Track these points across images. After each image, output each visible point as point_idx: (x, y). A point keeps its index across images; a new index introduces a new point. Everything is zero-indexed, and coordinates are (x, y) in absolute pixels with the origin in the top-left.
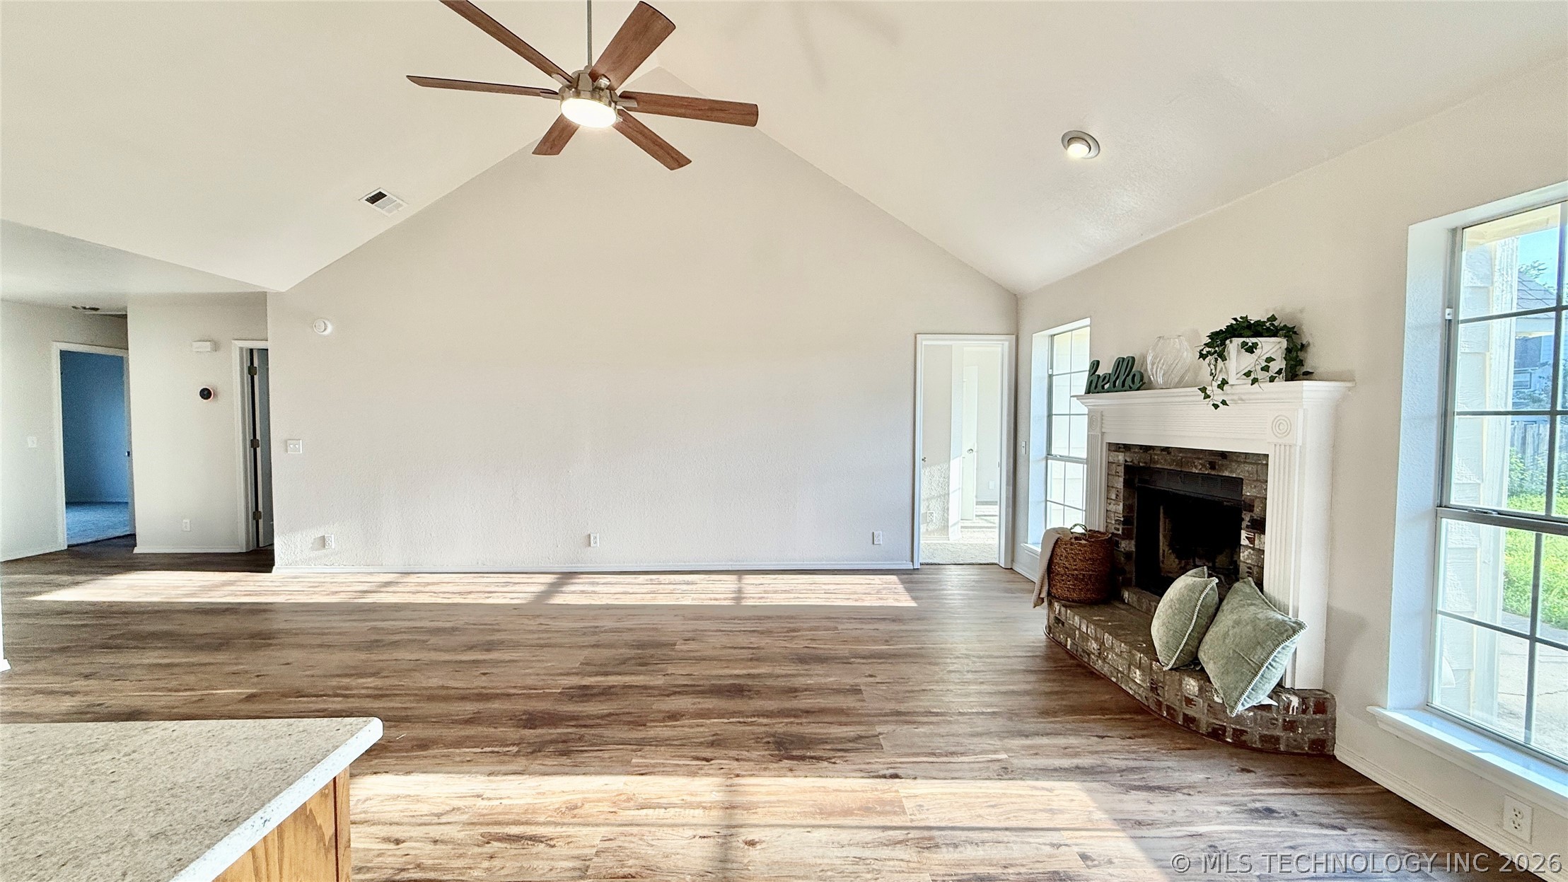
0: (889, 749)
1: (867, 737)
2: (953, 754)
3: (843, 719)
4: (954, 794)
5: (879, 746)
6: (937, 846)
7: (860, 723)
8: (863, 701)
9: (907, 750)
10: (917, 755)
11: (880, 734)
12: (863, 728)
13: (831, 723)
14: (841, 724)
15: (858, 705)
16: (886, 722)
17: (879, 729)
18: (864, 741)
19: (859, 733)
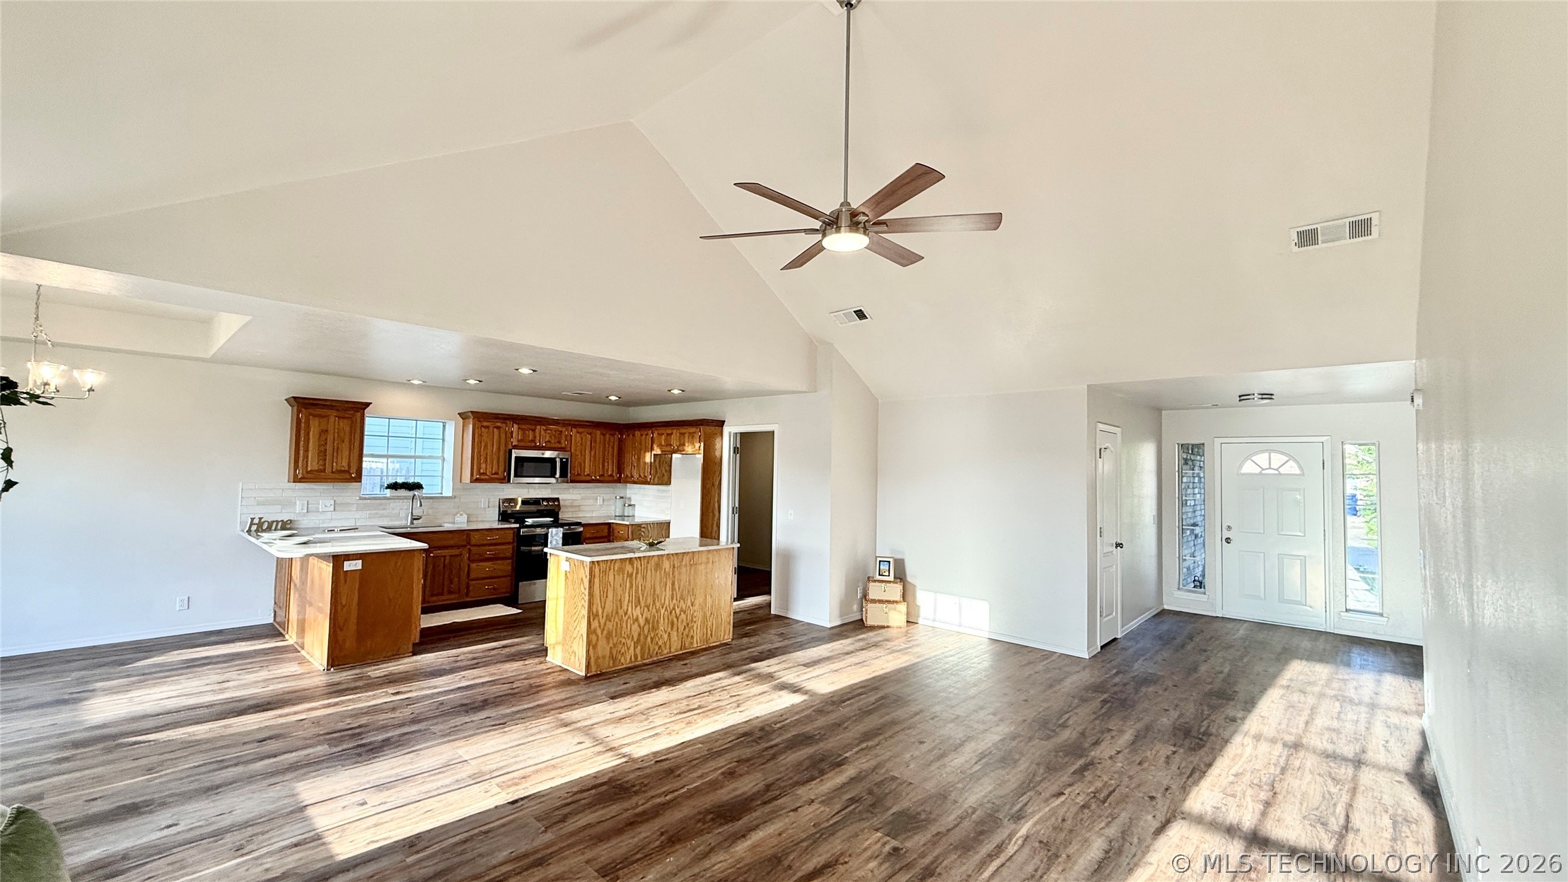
0: (528, 821)
1: (555, 823)
2: (465, 841)
3: (592, 831)
4: (461, 808)
5: (538, 819)
6: (470, 777)
7: (572, 834)
8: (587, 862)
9: (513, 826)
10: (504, 825)
11: (545, 831)
12: (565, 831)
13: (598, 823)
14: (590, 826)
15: (589, 854)
16: (547, 846)
17: (549, 836)
18: (557, 819)
19: (566, 824)
